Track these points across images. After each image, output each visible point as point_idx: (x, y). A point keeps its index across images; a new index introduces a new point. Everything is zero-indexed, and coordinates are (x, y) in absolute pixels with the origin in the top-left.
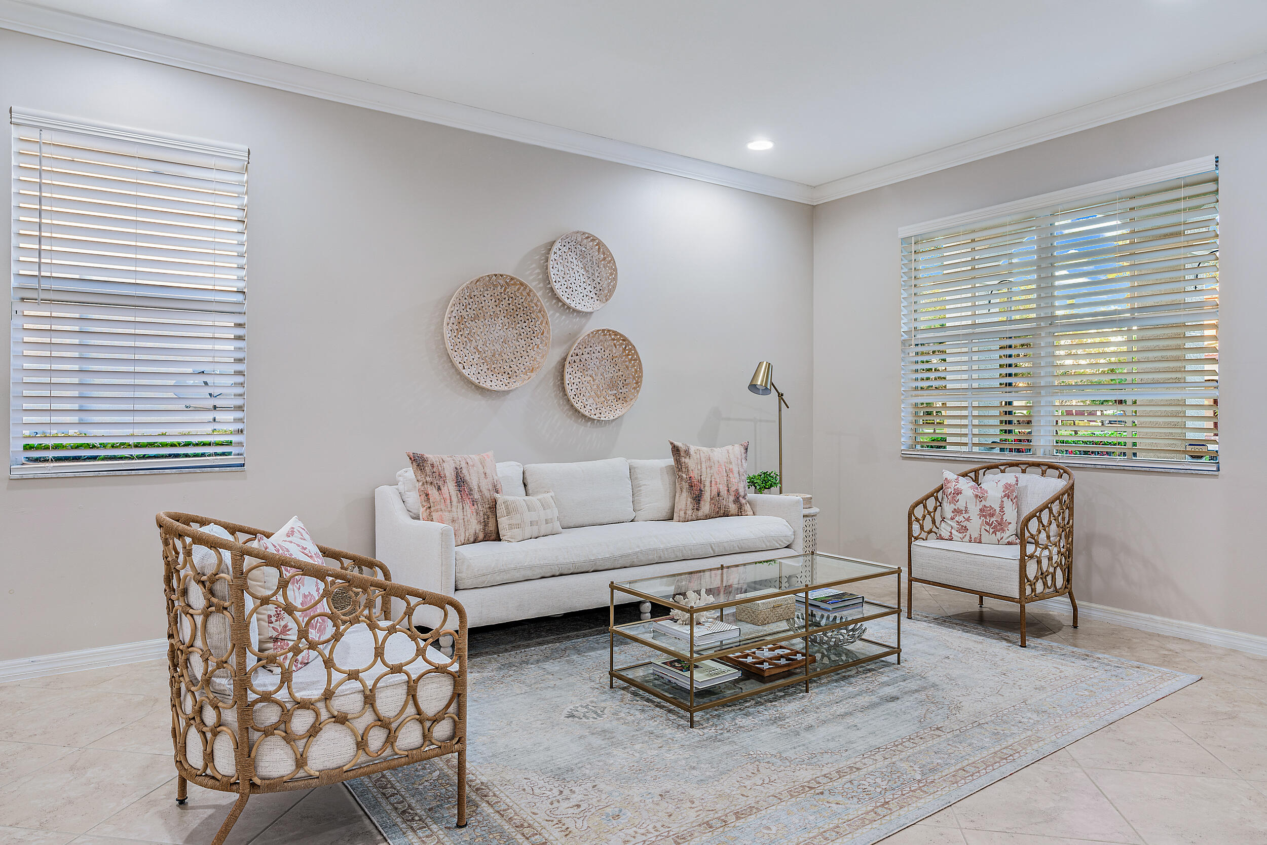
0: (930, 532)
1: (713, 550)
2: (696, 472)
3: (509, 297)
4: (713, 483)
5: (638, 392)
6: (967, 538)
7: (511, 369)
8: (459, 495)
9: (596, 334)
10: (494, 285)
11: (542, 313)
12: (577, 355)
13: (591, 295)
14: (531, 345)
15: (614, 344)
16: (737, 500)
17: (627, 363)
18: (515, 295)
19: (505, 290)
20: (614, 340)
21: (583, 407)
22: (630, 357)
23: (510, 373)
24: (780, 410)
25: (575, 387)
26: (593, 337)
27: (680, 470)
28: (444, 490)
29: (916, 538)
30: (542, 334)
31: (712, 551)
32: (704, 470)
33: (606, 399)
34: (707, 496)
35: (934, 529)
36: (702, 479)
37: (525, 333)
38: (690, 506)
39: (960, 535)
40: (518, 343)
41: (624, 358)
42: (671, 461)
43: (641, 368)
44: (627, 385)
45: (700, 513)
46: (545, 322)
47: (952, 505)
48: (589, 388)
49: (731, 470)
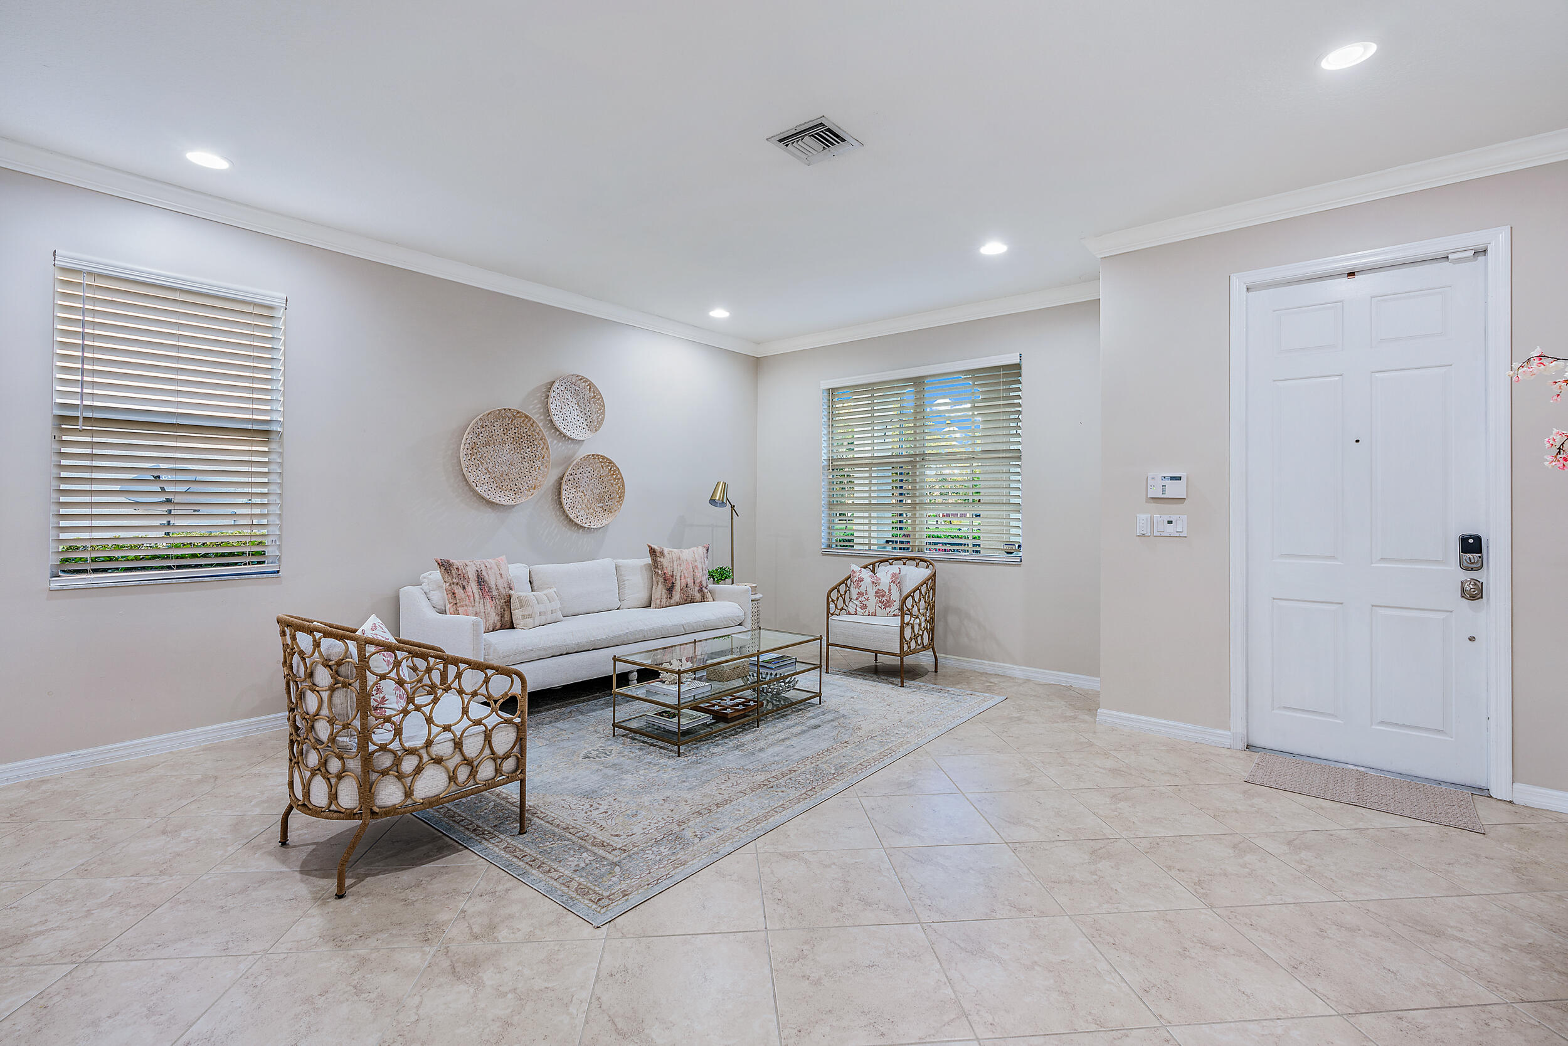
0: (842, 609)
1: (687, 628)
2: (669, 568)
3: (515, 427)
4: (682, 577)
5: (621, 505)
6: (867, 613)
7: (516, 487)
8: (481, 593)
9: (587, 458)
10: (503, 417)
11: (543, 440)
12: (571, 475)
13: (583, 426)
14: (534, 467)
15: (602, 466)
16: (701, 590)
17: (612, 481)
18: (521, 426)
19: (512, 422)
20: (601, 462)
21: (576, 517)
22: (614, 476)
23: (516, 490)
24: (732, 519)
25: (569, 501)
26: (585, 460)
27: (656, 567)
28: (468, 589)
29: (832, 615)
30: (543, 458)
31: (684, 631)
32: (675, 567)
33: (595, 511)
34: (678, 587)
35: (845, 607)
36: (674, 574)
37: (529, 457)
38: (664, 596)
39: (862, 611)
40: (522, 465)
41: (609, 477)
42: (649, 560)
43: (623, 486)
44: (612, 499)
45: (672, 601)
46: (545, 448)
47: (857, 589)
48: (581, 502)
49: (696, 567)
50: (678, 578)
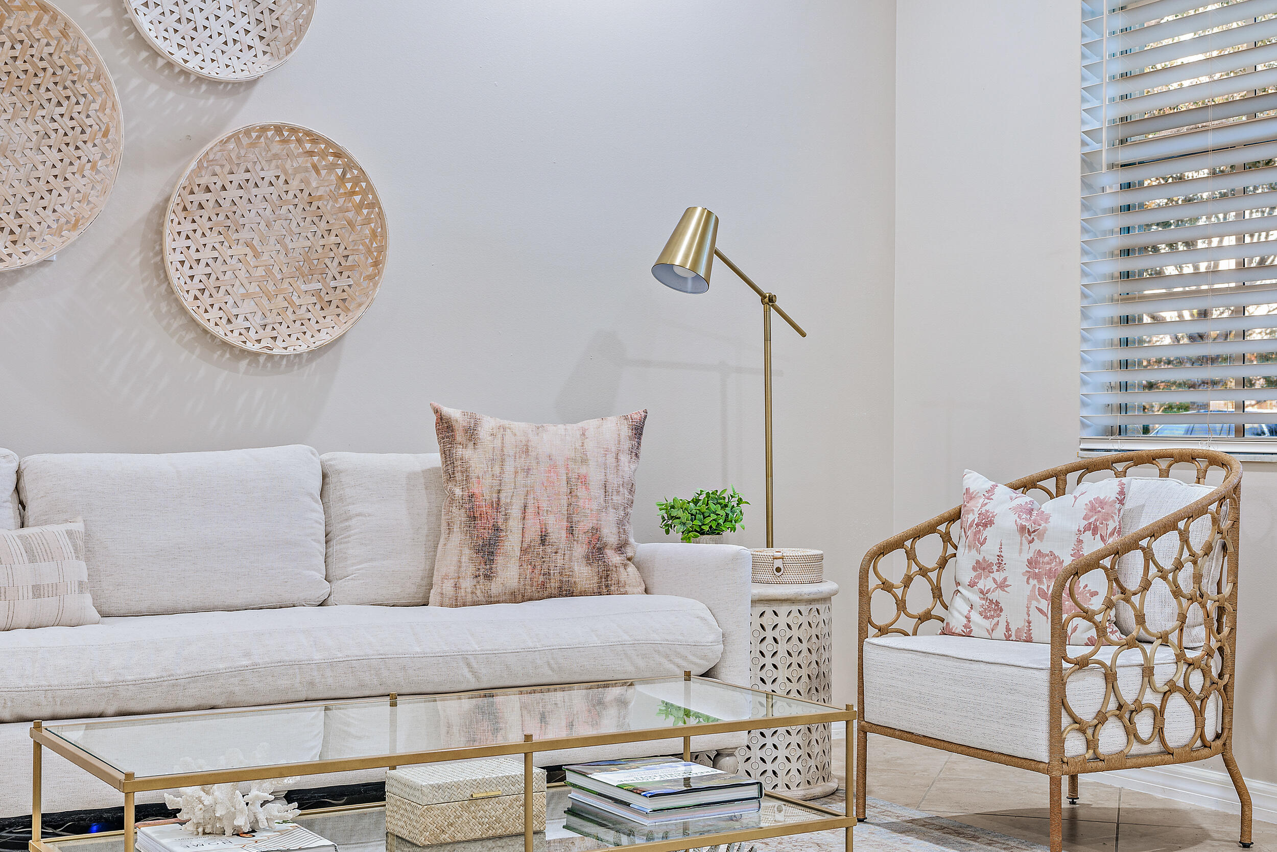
0: (926, 617)
1: (474, 673)
2: (488, 481)
4: (531, 510)
5: (375, 285)
6: (1000, 631)
7: (19, 221)
9: (259, 137)
11: (102, 81)
12: (208, 190)
13: (248, 40)
14: (77, 163)
15: (315, 167)
16: (596, 552)
17: (350, 215)
18: (30, 36)
20: (311, 153)
21: (224, 321)
22: (357, 198)
23: (17, 230)
25: (200, 270)
26: (253, 145)
27: (451, 477)
29: (883, 631)
30: (105, 135)
32: (508, 476)
33: (291, 303)
34: (512, 543)
35: (938, 611)
36: (503, 501)
37: (61, 132)
38: (469, 569)
39: (987, 624)
40: (40, 158)
41: (341, 201)
42: (435, 459)
43: (383, 226)
44: (351, 268)
45: (495, 587)
46: (109, 104)
47: (974, 552)
48: (242, 274)
49: (584, 480)
50: (515, 512)
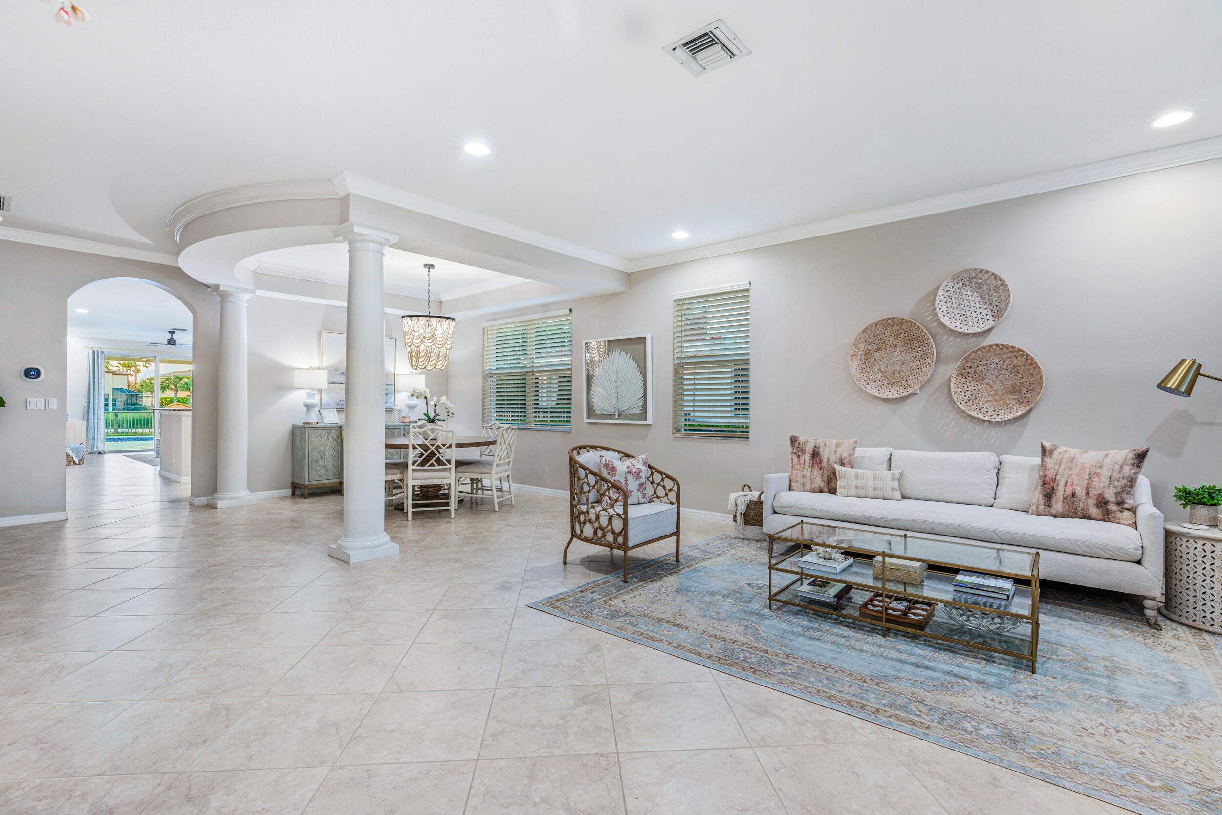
2: (1052, 471)
3: (905, 331)
4: (1069, 484)
5: (1039, 393)
8: (811, 463)
9: (990, 349)
10: (891, 325)
14: (925, 364)
15: (1015, 356)
17: (1032, 371)
19: (901, 327)
21: (978, 410)
23: (906, 385)
25: (968, 394)
26: (988, 352)
27: (1041, 468)
28: (802, 458)
30: (933, 355)
32: (1061, 470)
33: (1006, 403)
34: (1059, 495)
36: (1057, 479)
37: (920, 355)
38: (1042, 502)
40: (914, 363)
41: (1027, 367)
42: (1037, 460)
44: (1031, 390)
45: (1054, 511)
48: (986, 394)
49: (1098, 475)
50: (1062, 484)
